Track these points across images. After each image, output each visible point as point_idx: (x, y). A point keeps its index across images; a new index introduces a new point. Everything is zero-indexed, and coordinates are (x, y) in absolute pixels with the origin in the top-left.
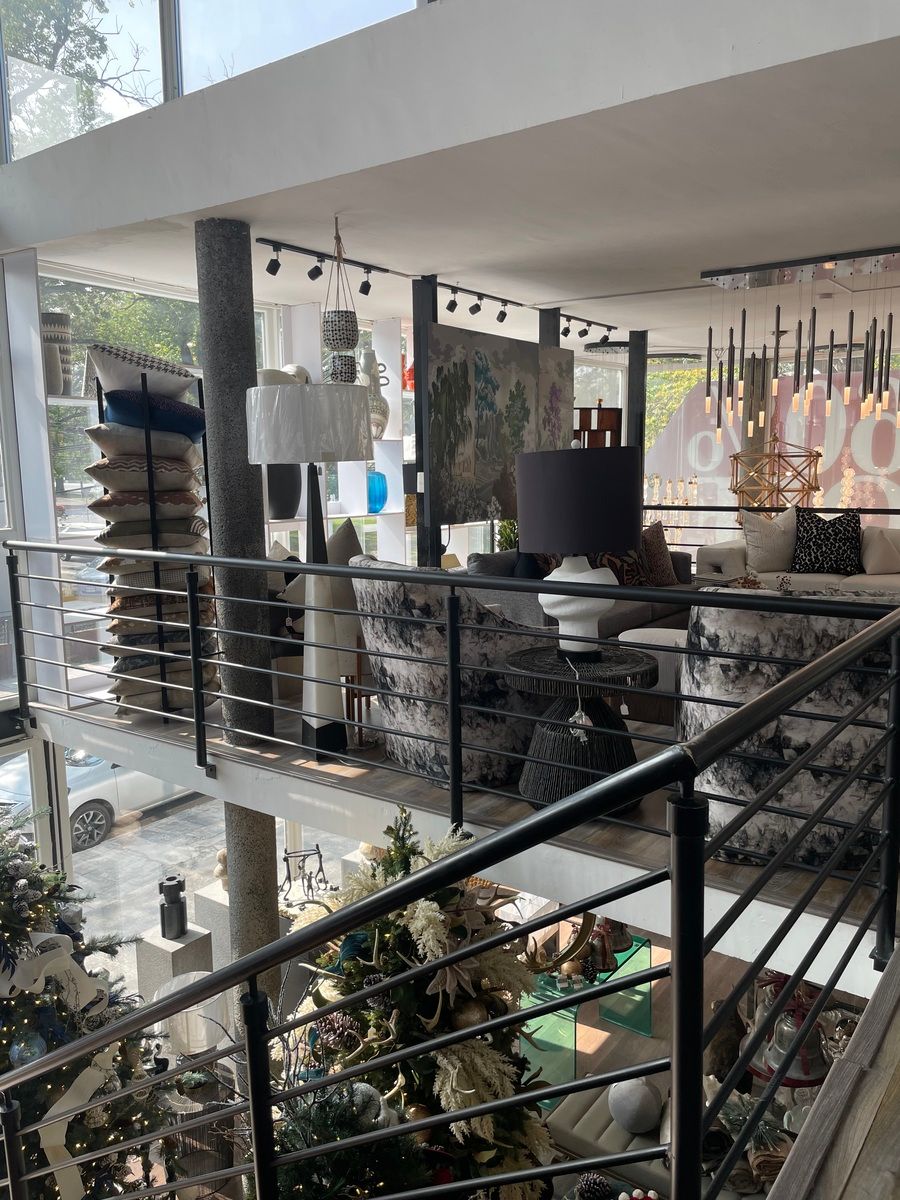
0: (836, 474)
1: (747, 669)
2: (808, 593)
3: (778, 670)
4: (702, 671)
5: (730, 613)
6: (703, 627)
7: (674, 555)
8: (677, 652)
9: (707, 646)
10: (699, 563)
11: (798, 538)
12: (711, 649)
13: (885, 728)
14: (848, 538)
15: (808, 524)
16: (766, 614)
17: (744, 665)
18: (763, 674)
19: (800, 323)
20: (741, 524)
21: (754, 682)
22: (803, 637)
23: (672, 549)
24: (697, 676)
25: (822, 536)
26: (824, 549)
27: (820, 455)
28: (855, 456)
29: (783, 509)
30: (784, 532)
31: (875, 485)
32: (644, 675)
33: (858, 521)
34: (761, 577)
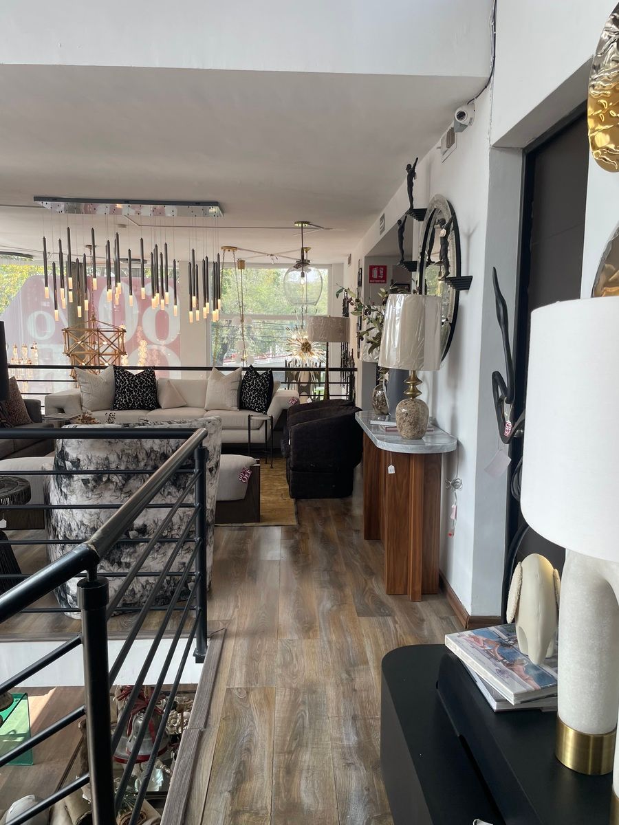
0: (135, 343)
1: (101, 480)
2: (140, 425)
3: (123, 478)
4: (68, 486)
5: (87, 442)
6: (67, 454)
7: (27, 402)
8: (45, 474)
9: (71, 467)
10: (46, 407)
11: (117, 387)
12: (74, 469)
13: (194, 507)
14: (149, 386)
15: (123, 377)
16: (113, 440)
17: (99, 477)
18: (112, 482)
19: (108, 242)
20: (74, 378)
21: (106, 489)
22: (138, 454)
23: (24, 397)
24: (64, 490)
25: (132, 385)
26: (134, 393)
27: (124, 331)
28: (146, 332)
29: (104, 368)
30: (106, 383)
31: (159, 351)
32: (19, 495)
33: (154, 375)
34: (95, 414)
